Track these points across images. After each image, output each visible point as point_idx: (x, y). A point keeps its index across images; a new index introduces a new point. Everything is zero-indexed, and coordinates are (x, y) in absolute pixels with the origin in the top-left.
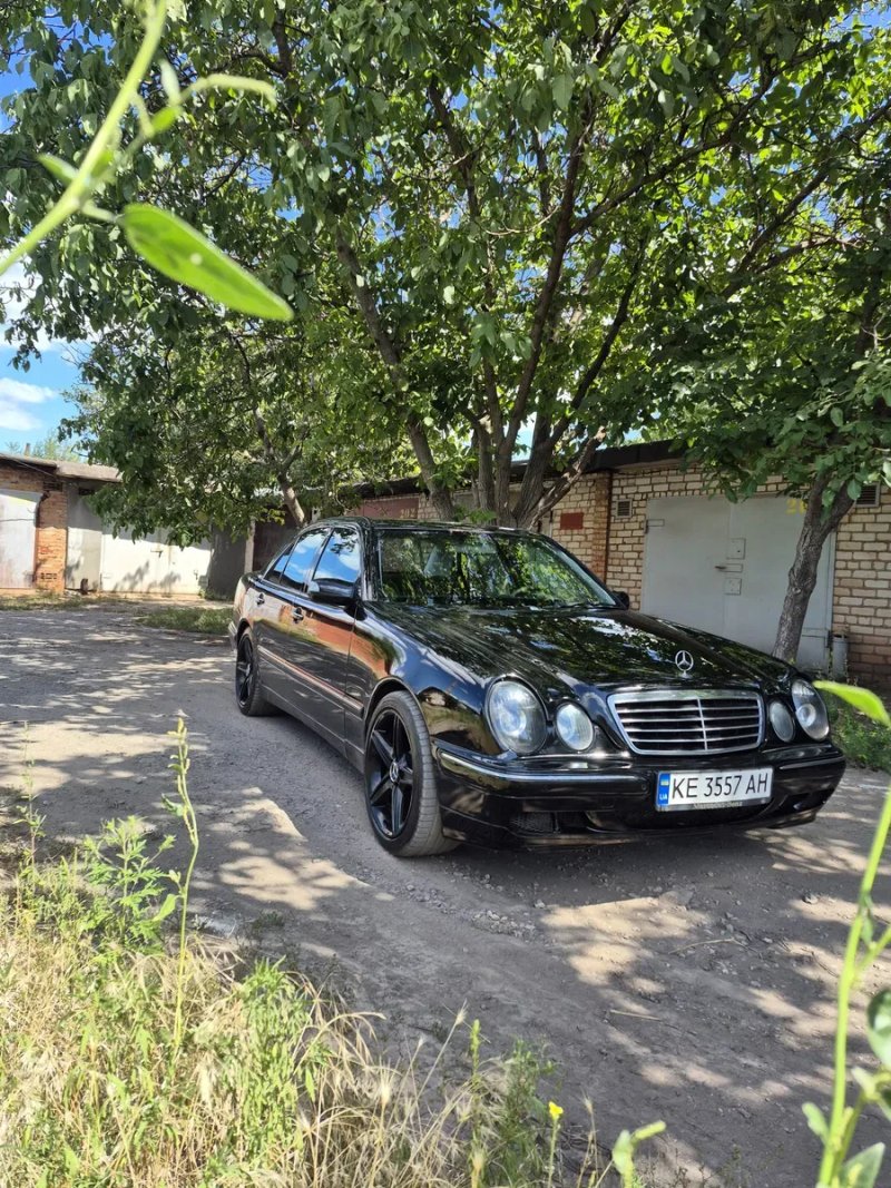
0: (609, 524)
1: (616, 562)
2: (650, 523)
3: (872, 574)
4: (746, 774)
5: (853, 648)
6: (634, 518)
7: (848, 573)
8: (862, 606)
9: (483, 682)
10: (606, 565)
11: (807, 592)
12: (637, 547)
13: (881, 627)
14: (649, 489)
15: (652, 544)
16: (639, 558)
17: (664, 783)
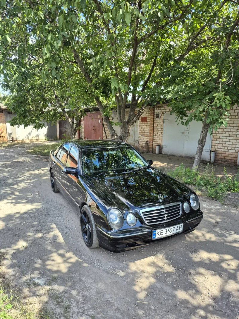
0: (154, 120)
1: (156, 131)
2: (165, 120)
3: (222, 135)
4: (176, 226)
5: (216, 154)
6: (160, 119)
7: (216, 135)
8: (219, 143)
9: (108, 208)
10: (153, 132)
11: (203, 146)
12: (161, 127)
13: (224, 149)
14: (164, 111)
15: (165, 126)
16: (162, 130)
17: (154, 233)
